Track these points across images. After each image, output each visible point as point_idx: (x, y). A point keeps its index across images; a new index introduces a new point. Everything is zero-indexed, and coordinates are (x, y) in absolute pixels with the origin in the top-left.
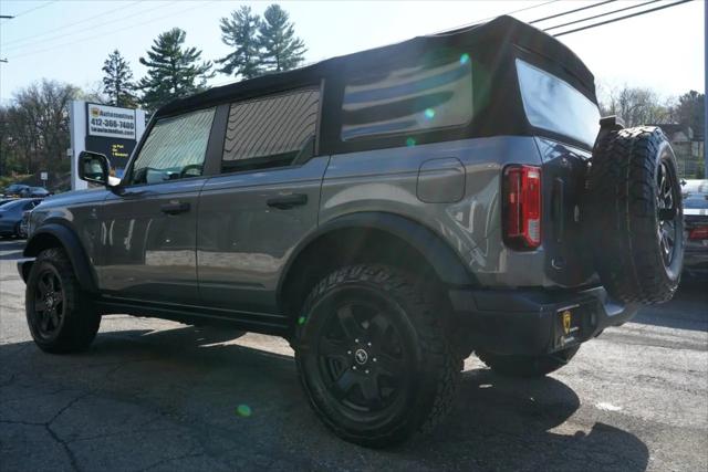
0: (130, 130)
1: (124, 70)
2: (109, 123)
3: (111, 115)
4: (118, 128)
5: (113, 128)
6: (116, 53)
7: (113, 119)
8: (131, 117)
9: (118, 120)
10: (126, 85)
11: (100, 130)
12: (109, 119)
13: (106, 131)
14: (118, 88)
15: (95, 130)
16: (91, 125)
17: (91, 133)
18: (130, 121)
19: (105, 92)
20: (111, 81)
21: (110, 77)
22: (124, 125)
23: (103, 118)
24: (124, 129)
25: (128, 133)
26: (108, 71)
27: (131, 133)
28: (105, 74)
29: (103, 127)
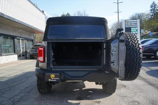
0: (135, 25)
1: (156, 6)
2: (130, 24)
3: (131, 22)
4: (133, 25)
5: (131, 25)
6: (154, 2)
7: (131, 23)
8: (136, 22)
9: (133, 23)
10: (156, 10)
12: (130, 23)
13: (130, 26)
14: (154, 11)
15: (127, 26)
16: (126, 25)
17: (126, 27)
18: (136, 23)
19: (151, 13)
20: (152, 10)
21: (152, 9)
22: (134, 24)
23: (129, 23)
24: (134, 25)
25: (135, 26)
26: (151, 7)
27: (136, 26)
28: (151, 8)
29: (129, 25)
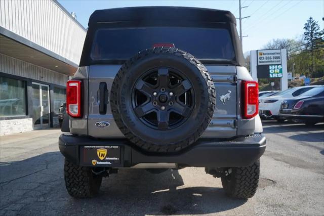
0: (278, 60)
1: (315, 26)
2: (267, 58)
3: (269, 54)
4: (272, 60)
5: (270, 60)
6: (311, 18)
7: (269, 56)
8: (279, 53)
9: (272, 56)
10: (316, 34)
11: (264, 62)
12: (267, 56)
13: (266, 62)
14: (312, 36)
15: (261, 62)
16: (259, 60)
17: (259, 64)
18: (278, 55)
19: (305, 39)
20: (308, 33)
21: (307, 31)
22: (275, 58)
23: (265, 56)
24: (275, 60)
25: (278, 61)
26: (306, 29)
27: (279, 61)
28: (305, 30)
29: (265, 60)
